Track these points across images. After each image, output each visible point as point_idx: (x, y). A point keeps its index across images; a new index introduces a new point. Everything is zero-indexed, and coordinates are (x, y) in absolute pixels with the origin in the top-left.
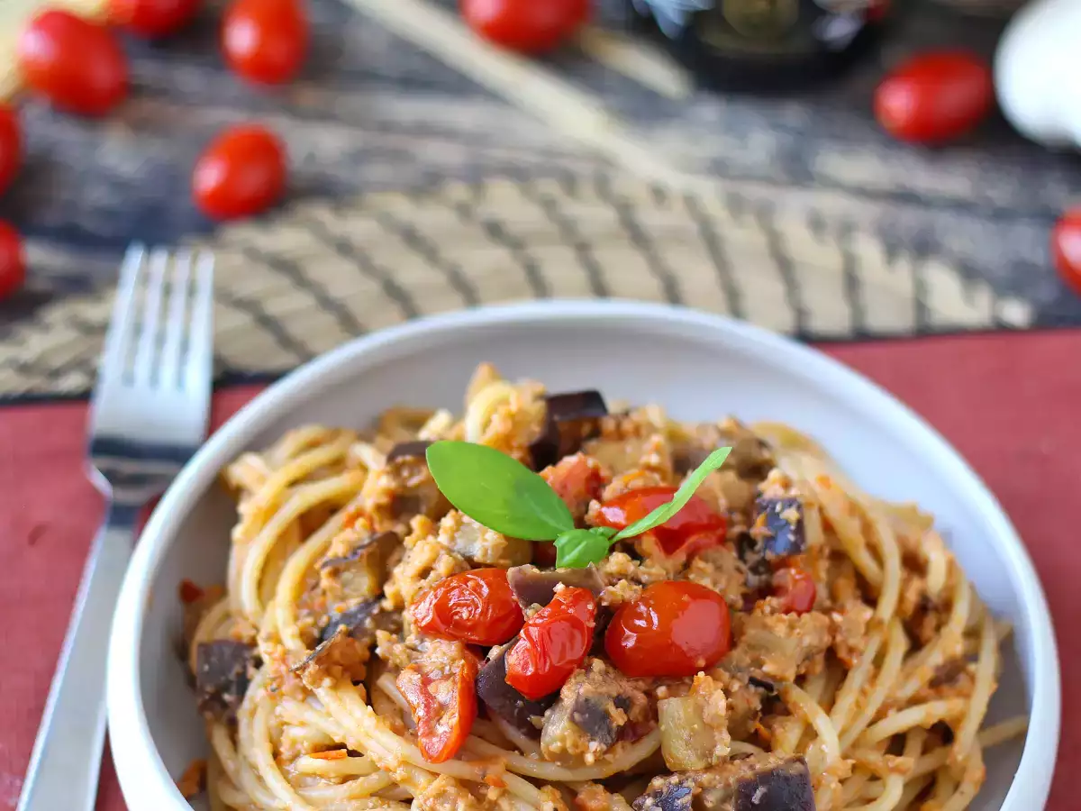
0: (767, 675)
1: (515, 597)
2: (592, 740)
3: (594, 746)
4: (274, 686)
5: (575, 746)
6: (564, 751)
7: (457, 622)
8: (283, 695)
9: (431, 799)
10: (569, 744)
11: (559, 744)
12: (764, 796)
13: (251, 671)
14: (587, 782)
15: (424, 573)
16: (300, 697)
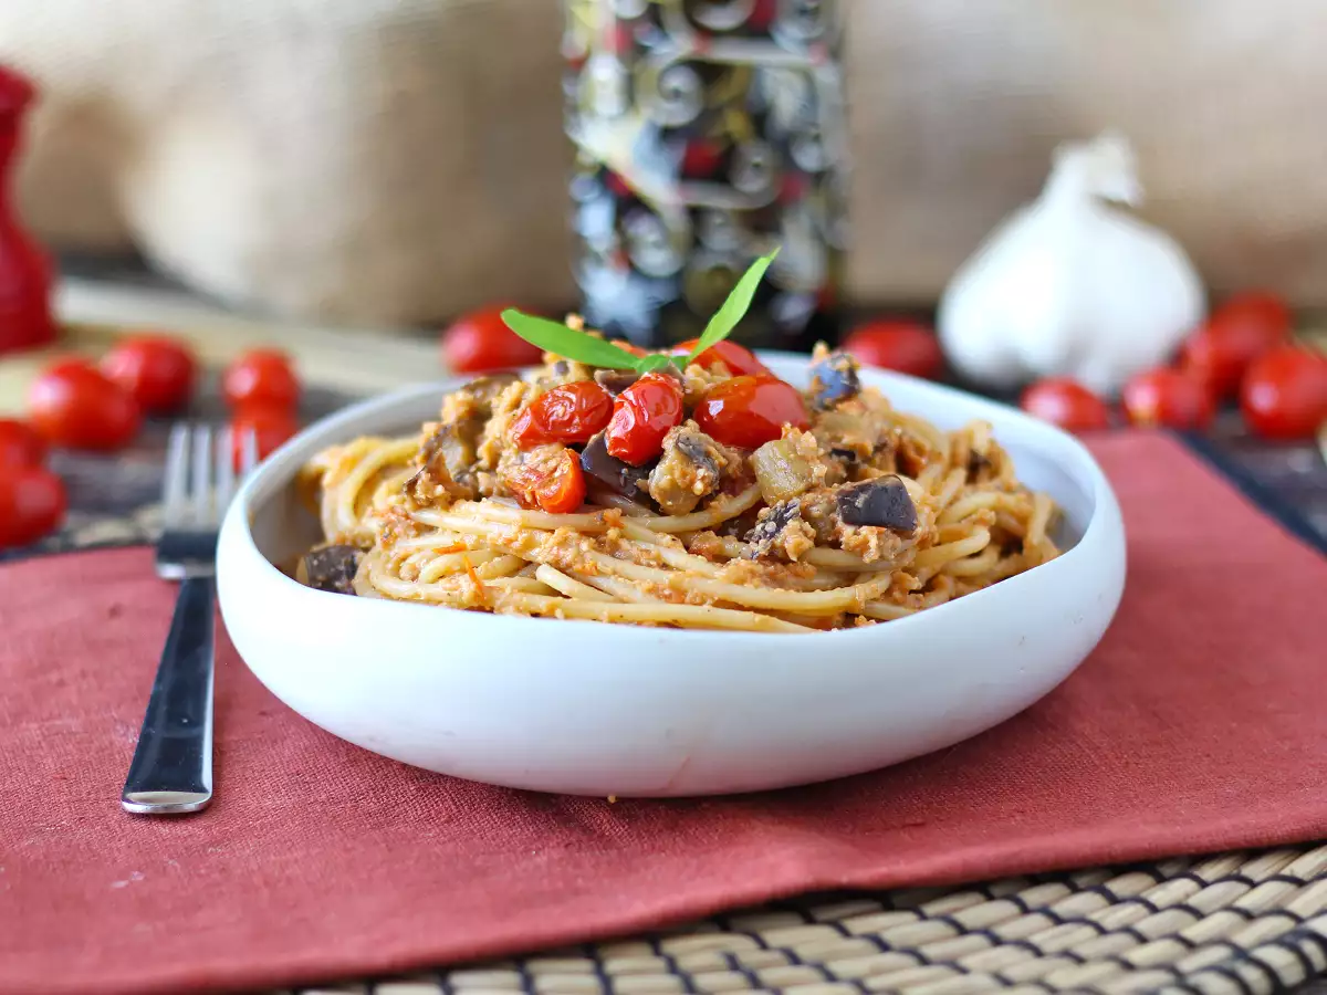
0: (845, 445)
1: (605, 390)
2: (699, 467)
3: (701, 472)
4: (387, 530)
5: (684, 475)
6: (673, 483)
7: (553, 422)
8: (396, 537)
9: (556, 548)
10: (677, 474)
11: (669, 477)
12: (867, 502)
13: (359, 555)
14: (696, 531)
15: (517, 405)
16: (413, 532)
